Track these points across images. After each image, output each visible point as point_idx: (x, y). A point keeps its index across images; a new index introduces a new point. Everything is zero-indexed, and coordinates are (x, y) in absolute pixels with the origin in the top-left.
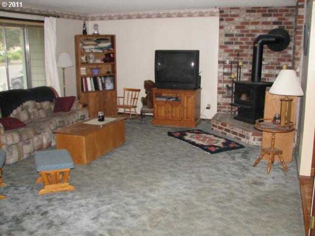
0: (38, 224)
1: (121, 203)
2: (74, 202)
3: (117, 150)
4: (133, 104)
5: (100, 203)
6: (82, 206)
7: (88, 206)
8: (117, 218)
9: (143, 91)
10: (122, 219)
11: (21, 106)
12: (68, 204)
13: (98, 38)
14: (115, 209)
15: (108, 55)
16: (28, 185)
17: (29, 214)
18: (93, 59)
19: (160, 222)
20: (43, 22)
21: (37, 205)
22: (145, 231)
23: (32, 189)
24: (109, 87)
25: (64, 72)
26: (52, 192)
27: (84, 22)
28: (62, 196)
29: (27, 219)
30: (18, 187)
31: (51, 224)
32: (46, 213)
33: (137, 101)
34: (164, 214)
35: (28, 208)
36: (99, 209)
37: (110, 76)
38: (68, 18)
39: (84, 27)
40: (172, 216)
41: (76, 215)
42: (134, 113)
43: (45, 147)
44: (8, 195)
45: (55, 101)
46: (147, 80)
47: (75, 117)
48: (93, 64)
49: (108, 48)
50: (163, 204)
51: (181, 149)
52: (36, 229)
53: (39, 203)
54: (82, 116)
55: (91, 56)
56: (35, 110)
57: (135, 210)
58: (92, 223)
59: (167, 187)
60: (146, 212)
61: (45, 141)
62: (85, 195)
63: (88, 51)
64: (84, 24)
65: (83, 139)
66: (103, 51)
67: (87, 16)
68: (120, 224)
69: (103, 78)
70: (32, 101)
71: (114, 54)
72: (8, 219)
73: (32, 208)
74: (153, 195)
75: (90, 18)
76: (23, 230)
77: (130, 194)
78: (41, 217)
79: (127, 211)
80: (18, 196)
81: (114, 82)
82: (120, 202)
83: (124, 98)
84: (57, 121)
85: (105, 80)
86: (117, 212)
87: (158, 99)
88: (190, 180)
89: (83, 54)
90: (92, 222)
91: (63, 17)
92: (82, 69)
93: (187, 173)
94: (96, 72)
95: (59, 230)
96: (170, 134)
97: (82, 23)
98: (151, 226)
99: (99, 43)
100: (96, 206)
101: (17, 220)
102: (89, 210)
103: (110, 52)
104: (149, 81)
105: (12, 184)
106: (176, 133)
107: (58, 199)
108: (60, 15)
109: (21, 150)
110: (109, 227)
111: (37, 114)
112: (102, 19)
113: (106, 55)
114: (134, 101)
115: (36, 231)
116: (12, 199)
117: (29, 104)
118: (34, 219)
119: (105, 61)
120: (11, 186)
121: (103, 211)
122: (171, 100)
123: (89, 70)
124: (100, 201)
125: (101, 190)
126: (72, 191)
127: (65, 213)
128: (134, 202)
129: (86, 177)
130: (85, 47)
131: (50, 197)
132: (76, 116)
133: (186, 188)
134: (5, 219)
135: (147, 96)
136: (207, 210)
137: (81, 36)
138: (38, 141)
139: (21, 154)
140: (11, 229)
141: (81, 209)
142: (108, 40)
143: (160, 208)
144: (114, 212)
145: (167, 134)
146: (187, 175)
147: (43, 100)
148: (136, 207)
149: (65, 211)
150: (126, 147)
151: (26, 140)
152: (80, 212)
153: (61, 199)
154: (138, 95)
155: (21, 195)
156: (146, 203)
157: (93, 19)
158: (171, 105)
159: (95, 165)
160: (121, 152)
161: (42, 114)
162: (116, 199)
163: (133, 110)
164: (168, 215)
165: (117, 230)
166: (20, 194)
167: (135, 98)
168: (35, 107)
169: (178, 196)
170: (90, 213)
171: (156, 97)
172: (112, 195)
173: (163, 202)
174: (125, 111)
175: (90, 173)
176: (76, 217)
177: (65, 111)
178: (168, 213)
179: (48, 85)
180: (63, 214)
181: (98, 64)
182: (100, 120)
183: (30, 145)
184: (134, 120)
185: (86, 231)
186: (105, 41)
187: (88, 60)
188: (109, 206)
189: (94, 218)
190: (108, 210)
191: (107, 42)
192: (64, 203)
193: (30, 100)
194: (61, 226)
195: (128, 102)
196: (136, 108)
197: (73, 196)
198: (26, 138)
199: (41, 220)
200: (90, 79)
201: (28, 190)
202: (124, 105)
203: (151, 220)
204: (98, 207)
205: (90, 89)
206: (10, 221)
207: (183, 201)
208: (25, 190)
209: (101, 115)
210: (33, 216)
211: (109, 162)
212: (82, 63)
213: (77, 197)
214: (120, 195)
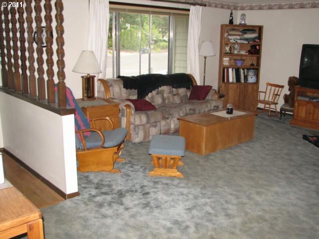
0: (136, 202)
1: (221, 200)
2: (177, 190)
3: (243, 145)
4: (274, 101)
5: (200, 195)
6: (182, 194)
7: (187, 196)
8: (210, 214)
9: (287, 87)
10: (216, 216)
11: (157, 90)
12: (171, 190)
13: (245, 28)
14: (213, 204)
15: (253, 47)
16: (142, 165)
17: (132, 191)
18: (238, 50)
19: (252, 228)
20: (189, 10)
21: (142, 185)
22: (233, 233)
23: (145, 169)
24: (251, 80)
25: (205, 61)
26: (161, 175)
27: (232, 11)
28: (169, 182)
29: (129, 195)
30: (134, 165)
31: (147, 205)
32: (148, 193)
33: (279, 98)
34: (261, 221)
35: (134, 186)
36: (197, 201)
37: (253, 69)
38: (216, 7)
39: (231, 16)
40: (269, 225)
41: (173, 202)
42: (275, 110)
43: (172, 132)
44: (123, 170)
45: (191, 89)
46: (292, 76)
47: (207, 107)
48: (237, 55)
49: (253, 39)
50: (265, 211)
51: (312, 156)
52: (133, 206)
53: (145, 183)
54: (215, 106)
55: (236, 46)
56: (170, 95)
57: (233, 209)
58: (184, 213)
59: (277, 193)
60: (243, 214)
61: (172, 126)
62: (190, 185)
63: (232, 41)
64: (232, 14)
65: (205, 129)
66: (249, 42)
67: (237, 5)
68: (210, 221)
69: (246, 70)
70: (168, 86)
71: (260, 45)
72: (114, 192)
73: (138, 187)
74: (258, 199)
75: (240, 8)
76: (122, 204)
77: (234, 193)
78: (142, 197)
79: (224, 209)
80: (130, 173)
81: (257, 75)
82: (221, 198)
83: (265, 93)
84: (188, 108)
85: (248, 72)
86: (213, 208)
87: (299, 98)
88: (307, 192)
89: (227, 44)
90: (184, 211)
91: (210, 6)
92: (224, 59)
93: (306, 182)
94: (239, 64)
95: (152, 212)
96: (305, 137)
97: (229, 12)
98: (241, 230)
99: (245, 33)
100: (196, 197)
101: (121, 194)
102: (188, 200)
103: (255, 43)
104: (294, 77)
105: (130, 161)
106: (312, 137)
107: (163, 184)
108: (207, 4)
109: (147, 131)
110: (199, 221)
111: (171, 100)
112: (251, 8)
113: (252, 46)
114: (276, 97)
115: (132, 208)
116: (125, 174)
117: (165, 89)
118: (135, 197)
119: (250, 52)
120: (129, 163)
121: (200, 203)
122: (314, 100)
123: (232, 61)
124: (201, 193)
125: (208, 182)
126: (179, 179)
127: (164, 198)
128: (235, 201)
129: (199, 168)
130: (230, 37)
131: (157, 180)
132: (209, 105)
133: (298, 198)
134: (111, 191)
135: (290, 94)
136: (312, 228)
137: (227, 26)
138: (165, 125)
139: (146, 135)
140: (112, 200)
141: (181, 198)
142: (255, 31)
143: (259, 213)
144: (211, 207)
145: (302, 136)
146: (306, 185)
147: (180, 87)
148: (235, 207)
149: (164, 196)
150: (252, 143)
151: (153, 123)
152: (178, 200)
153: (167, 184)
154: (281, 91)
155: (134, 173)
156: (247, 206)
157: (243, 9)
158: (314, 106)
159: (212, 157)
160: (245, 148)
161: (177, 100)
162: (218, 195)
163: (273, 106)
164: (264, 223)
165: (205, 226)
166: (133, 171)
167: (277, 95)
168: (171, 92)
169: (285, 205)
170: (186, 203)
171: (298, 95)
172: (216, 190)
173: (266, 208)
174: (265, 107)
175: (205, 164)
176: (172, 204)
177: (199, 99)
178: (266, 221)
179: (188, 72)
180: (162, 198)
181: (242, 55)
182: (228, 113)
183: (157, 127)
184: (273, 118)
185: (175, 219)
186: (251, 32)
187: (232, 50)
188: (208, 200)
189: (188, 209)
190: (205, 204)
191: (253, 33)
192: (166, 189)
193: (167, 85)
194: (155, 209)
195: (269, 97)
196: (277, 105)
197: (179, 183)
198: (153, 121)
199: (141, 199)
200: (233, 70)
201: (141, 170)
202: (264, 100)
203: (244, 223)
204: (197, 199)
205: (231, 80)
206: (115, 194)
207: (288, 212)
208: (139, 169)
209: (230, 107)
210: (135, 194)
211: (228, 156)
212: (226, 53)
213: (182, 185)
214: (225, 191)
